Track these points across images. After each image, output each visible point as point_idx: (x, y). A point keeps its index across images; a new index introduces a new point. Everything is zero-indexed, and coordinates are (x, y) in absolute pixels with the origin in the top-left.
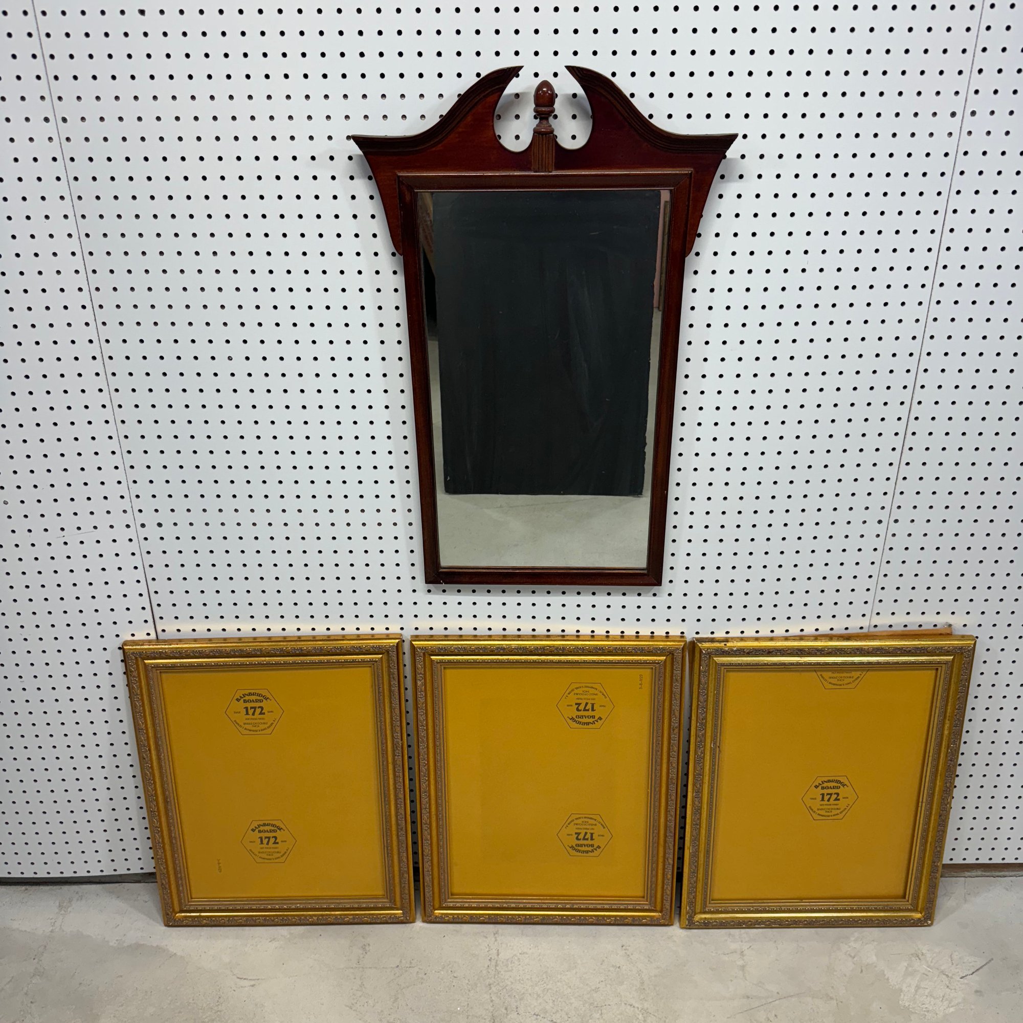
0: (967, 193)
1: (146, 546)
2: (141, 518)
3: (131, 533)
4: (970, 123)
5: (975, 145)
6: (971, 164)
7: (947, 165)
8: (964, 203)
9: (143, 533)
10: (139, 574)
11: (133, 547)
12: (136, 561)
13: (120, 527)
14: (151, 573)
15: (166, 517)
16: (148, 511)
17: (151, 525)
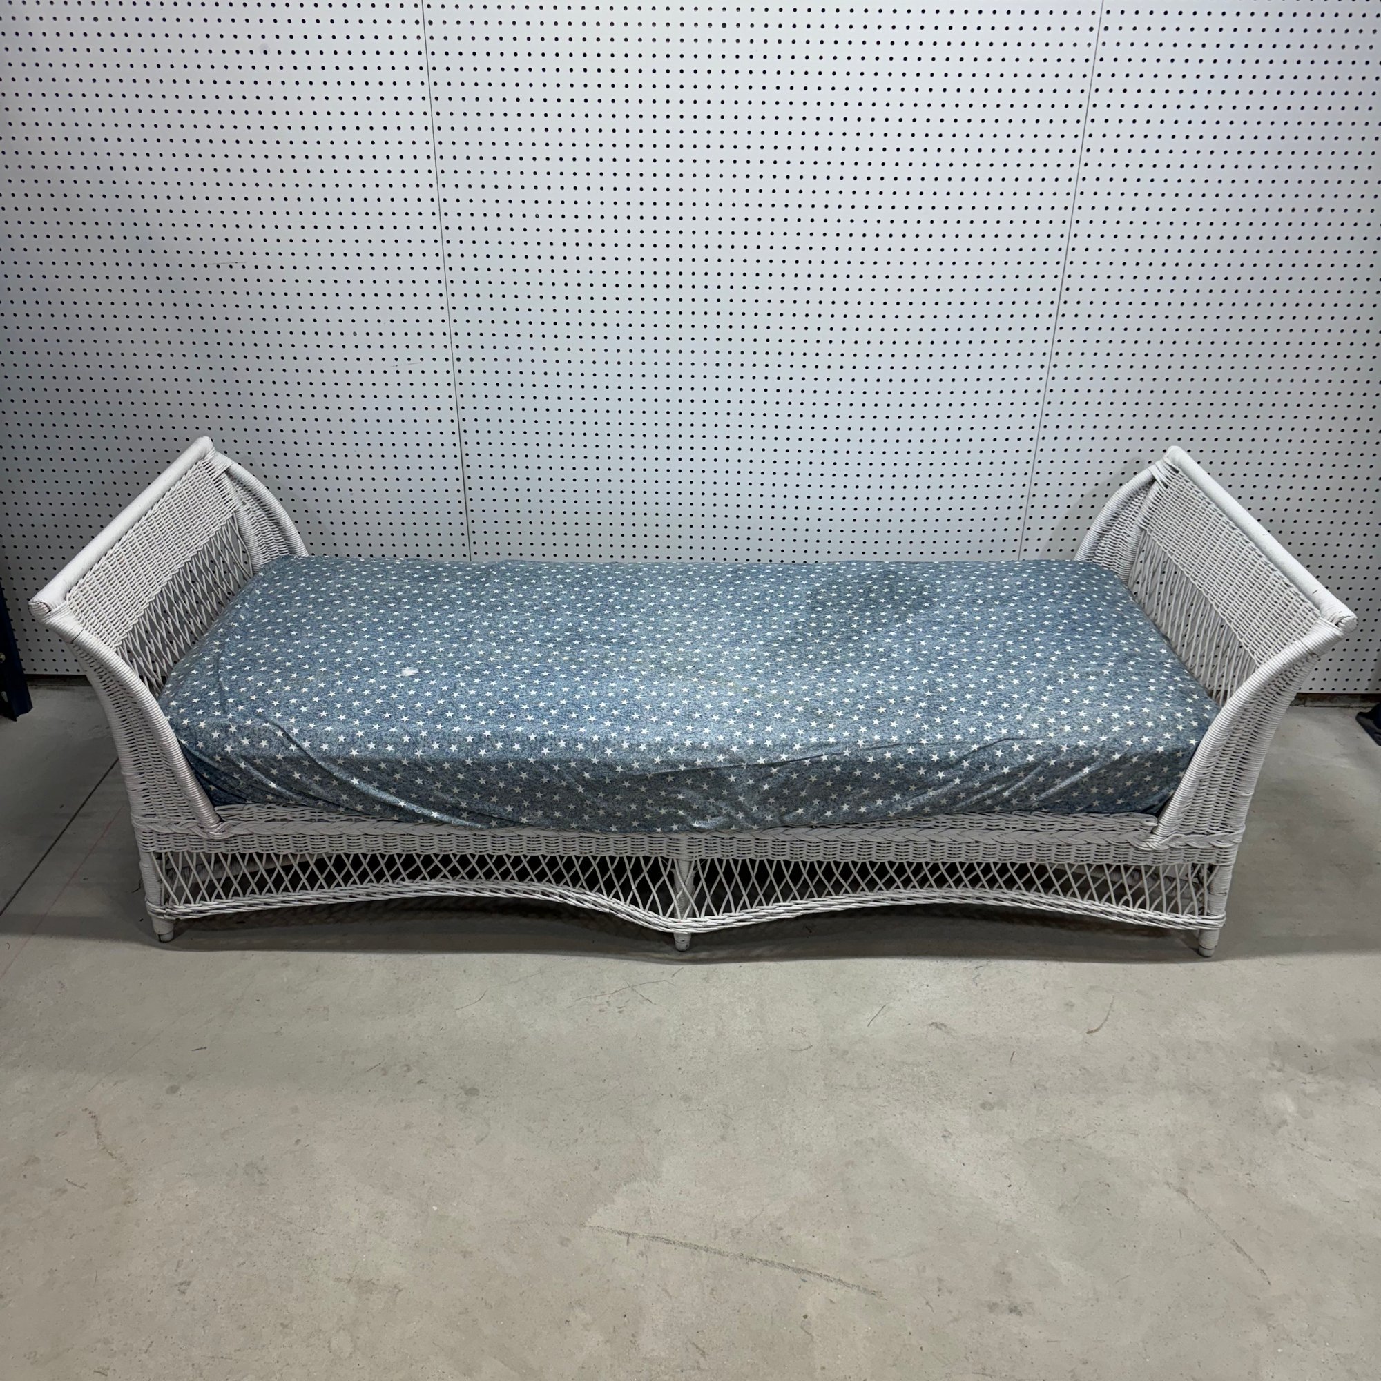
0: (1104, 91)
1: (460, 377)
2: (457, 353)
3: (449, 366)
4: (1104, 36)
5: (1109, 52)
6: (1106, 68)
7: (1087, 69)
8: (1102, 98)
9: (458, 366)
10: (452, 403)
11: (450, 378)
12: (451, 390)
13: (440, 360)
14: (462, 402)
15: (477, 353)
16: (464, 347)
17: (465, 359)
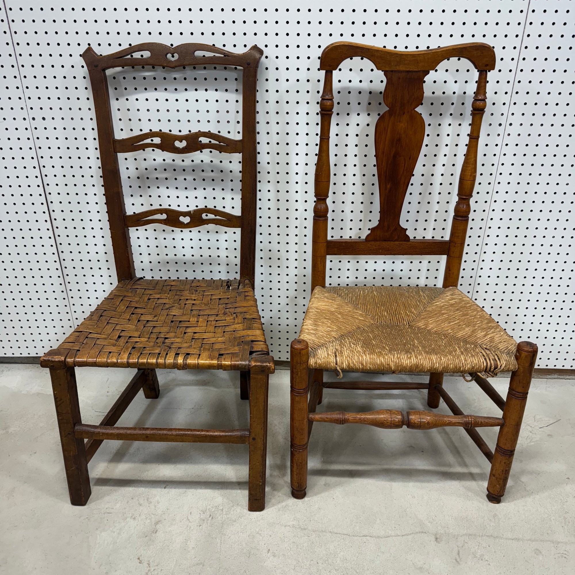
1: (36, 133)
2: (32, 114)
3: (26, 124)
9: (34, 124)
10: (33, 153)
11: (28, 134)
12: (31, 144)
13: (19, 119)
14: (40, 153)
15: (46, 113)
16: (36, 108)
17: (39, 119)
